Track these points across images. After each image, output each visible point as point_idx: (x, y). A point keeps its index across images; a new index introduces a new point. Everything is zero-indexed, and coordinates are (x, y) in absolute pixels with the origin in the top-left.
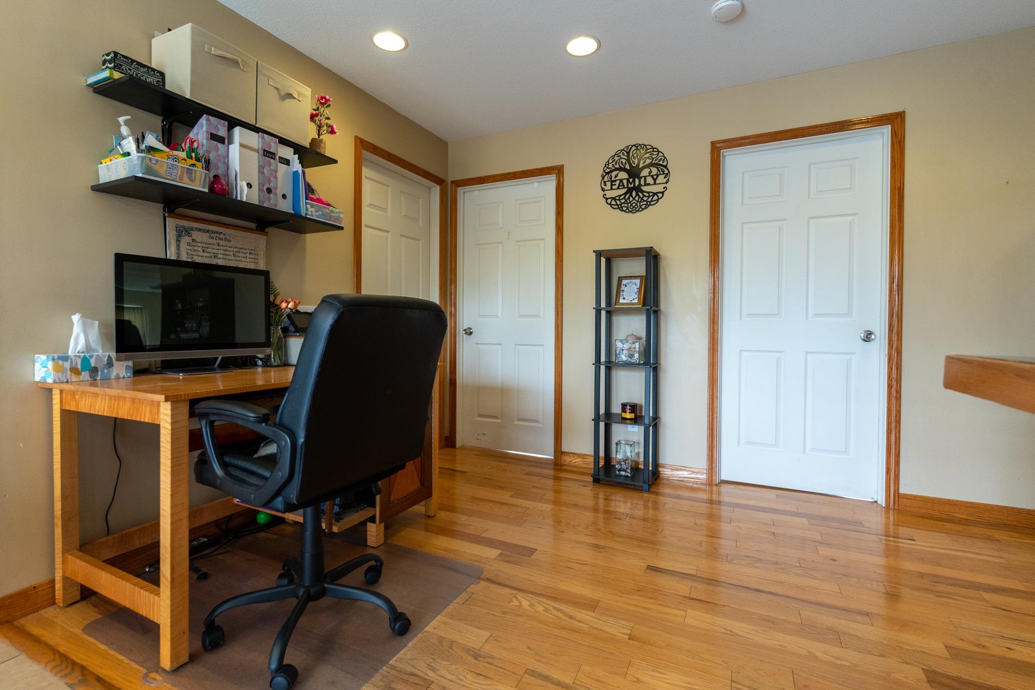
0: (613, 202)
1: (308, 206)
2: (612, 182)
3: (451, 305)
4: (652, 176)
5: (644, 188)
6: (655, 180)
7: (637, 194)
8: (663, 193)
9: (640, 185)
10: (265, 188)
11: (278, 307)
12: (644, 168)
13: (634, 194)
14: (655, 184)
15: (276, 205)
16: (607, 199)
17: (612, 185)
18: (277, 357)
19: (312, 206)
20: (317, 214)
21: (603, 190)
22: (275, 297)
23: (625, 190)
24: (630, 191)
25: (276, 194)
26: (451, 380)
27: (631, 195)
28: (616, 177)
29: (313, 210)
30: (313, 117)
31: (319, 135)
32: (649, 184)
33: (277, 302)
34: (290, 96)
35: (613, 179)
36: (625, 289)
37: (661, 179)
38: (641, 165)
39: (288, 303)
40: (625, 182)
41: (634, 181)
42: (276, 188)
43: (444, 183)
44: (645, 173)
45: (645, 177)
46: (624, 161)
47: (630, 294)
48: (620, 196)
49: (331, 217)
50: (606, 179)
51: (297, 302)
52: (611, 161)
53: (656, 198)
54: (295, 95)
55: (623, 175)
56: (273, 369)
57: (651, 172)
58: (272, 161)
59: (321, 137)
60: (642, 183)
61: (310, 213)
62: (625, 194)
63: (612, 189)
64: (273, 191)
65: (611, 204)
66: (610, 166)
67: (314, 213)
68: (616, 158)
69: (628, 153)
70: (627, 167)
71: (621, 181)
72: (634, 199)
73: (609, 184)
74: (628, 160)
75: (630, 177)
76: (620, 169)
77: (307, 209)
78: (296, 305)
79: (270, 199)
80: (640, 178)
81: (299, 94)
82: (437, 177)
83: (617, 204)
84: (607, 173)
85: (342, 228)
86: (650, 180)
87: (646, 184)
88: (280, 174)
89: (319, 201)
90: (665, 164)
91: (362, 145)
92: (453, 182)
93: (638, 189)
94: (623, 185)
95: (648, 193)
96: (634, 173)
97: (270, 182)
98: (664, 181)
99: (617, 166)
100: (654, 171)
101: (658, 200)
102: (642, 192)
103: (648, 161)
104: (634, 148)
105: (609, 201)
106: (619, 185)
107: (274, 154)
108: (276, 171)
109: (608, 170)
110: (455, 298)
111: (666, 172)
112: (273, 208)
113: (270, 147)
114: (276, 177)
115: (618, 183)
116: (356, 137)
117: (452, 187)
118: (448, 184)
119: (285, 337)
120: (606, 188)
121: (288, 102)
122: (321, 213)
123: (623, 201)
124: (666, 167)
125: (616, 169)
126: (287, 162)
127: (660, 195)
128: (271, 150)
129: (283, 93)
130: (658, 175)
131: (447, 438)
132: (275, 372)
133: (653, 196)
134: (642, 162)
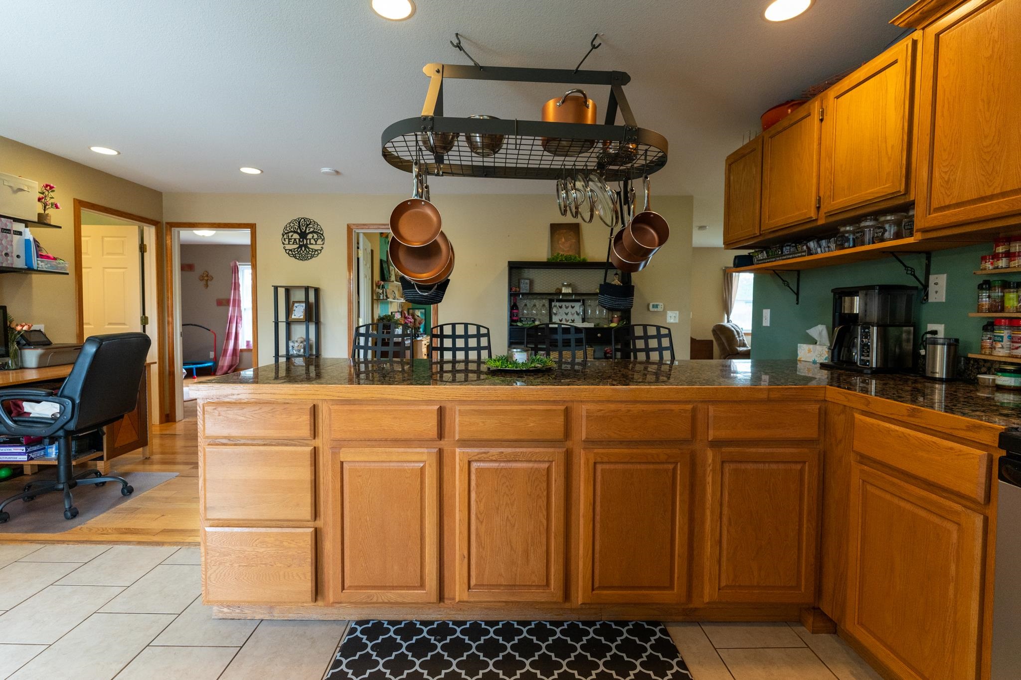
0: (290, 253)
1: (39, 262)
2: (289, 239)
3: (168, 316)
4: (314, 239)
5: (310, 246)
6: (316, 242)
7: (305, 249)
8: (321, 250)
9: (307, 244)
10: (3, 253)
11: (13, 329)
12: (309, 233)
13: (303, 249)
14: (316, 244)
15: (12, 264)
16: (286, 250)
17: (289, 242)
18: (14, 364)
19: (42, 262)
20: (46, 266)
21: (284, 244)
22: (11, 322)
23: (298, 246)
24: (300, 247)
25: (12, 256)
26: (169, 372)
27: (301, 249)
28: (292, 236)
29: (43, 264)
30: (40, 200)
31: (45, 210)
32: (312, 244)
33: (13, 326)
34: (21, 190)
35: (290, 237)
36: (296, 309)
37: (319, 242)
38: (307, 232)
39: (23, 326)
40: (297, 240)
41: (303, 241)
42: (12, 253)
43: (159, 225)
44: (310, 236)
45: (310, 239)
46: (297, 227)
47: (299, 312)
48: (294, 249)
49: (57, 267)
50: (285, 237)
51: (30, 325)
52: (288, 226)
53: (316, 253)
54: (26, 188)
55: (296, 236)
56: (11, 372)
57: (313, 237)
58: (8, 235)
59: (47, 212)
60: (308, 242)
61: (40, 266)
62: (298, 248)
63: (289, 244)
64: (10, 254)
65: (289, 254)
66: (288, 229)
67: (43, 266)
68: (292, 225)
69: (299, 223)
70: (299, 231)
71: (295, 239)
72: (303, 252)
73: (287, 240)
74: (299, 227)
75: (301, 238)
76: (295, 232)
77: (38, 264)
78: (30, 327)
79: (7, 260)
80: (307, 239)
81: (29, 187)
82: (152, 220)
83: (291, 253)
84: (286, 233)
85: (68, 274)
86: (313, 241)
87: (310, 244)
88: (14, 243)
89: (48, 257)
90: (322, 233)
91: (80, 204)
92: (167, 223)
93: (306, 246)
94: (296, 242)
95: (312, 249)
96: (303, 235)
97: (7, 248)
98: (322, 243)
99: (292, 230)
100: (316, 236)
101: (318, 254)
102: (309, 248)
103: (312, 230)
104: (303, 220)
105: (287, 251)
106: (294, 242)
107: (10, 230)
108: (12, 241)
109: (286, 232)
110: (172, 311)
111: (323, 238)
112: (10, 266)
113: (6, 225)
114: (12, 245)
115: (293, 240)
116: (74, 199)
117: (166, 227)
118: (163, 225)
119: (20, 349)
120: (285, 243)
121: (20, 193)
122: (49, 265)
123: (296, 252)
124: (322, 234)
125: (291, 232)
126: (20, 233)
127: (319, 252)
128: (8, 228)
129: (15, 189)
130: (318, 239)
131: (167, 416)
132: (13, 373)
133: (315, 252)
134: (308, 229)
